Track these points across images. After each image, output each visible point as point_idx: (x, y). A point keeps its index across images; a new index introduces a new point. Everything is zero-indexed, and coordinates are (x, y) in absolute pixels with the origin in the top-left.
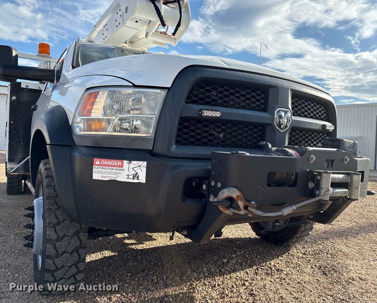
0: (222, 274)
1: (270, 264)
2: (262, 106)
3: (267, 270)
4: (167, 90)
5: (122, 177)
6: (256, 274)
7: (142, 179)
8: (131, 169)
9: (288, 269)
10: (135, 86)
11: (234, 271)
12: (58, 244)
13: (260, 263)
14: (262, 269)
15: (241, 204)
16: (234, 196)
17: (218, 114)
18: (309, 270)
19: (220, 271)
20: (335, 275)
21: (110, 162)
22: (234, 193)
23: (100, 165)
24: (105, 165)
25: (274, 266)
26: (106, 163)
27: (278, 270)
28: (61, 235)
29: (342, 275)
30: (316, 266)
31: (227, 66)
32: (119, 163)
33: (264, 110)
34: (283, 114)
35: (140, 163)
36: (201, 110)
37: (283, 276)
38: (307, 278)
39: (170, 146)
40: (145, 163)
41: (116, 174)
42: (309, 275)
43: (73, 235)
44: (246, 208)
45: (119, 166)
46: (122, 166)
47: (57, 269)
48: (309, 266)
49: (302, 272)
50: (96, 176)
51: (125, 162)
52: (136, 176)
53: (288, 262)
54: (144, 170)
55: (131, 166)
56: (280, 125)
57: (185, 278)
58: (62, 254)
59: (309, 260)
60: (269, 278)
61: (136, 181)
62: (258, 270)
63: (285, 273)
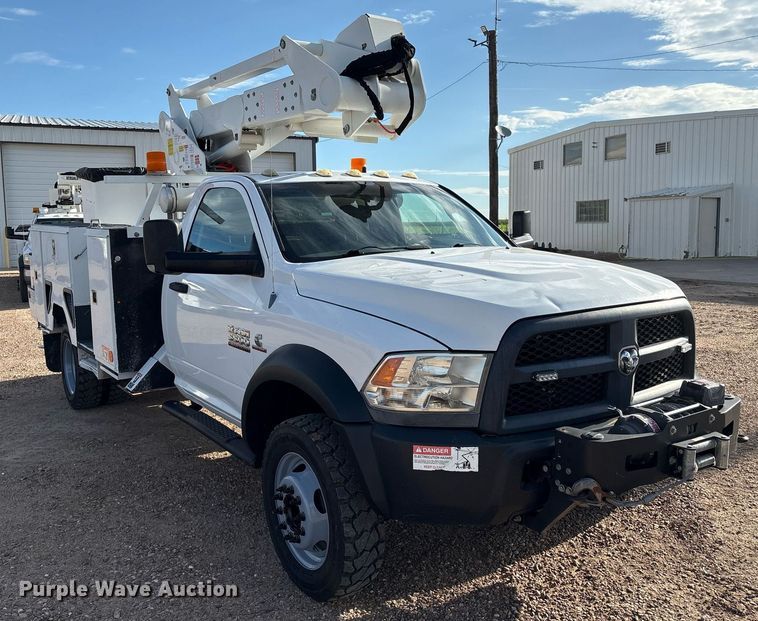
0: (539, 551)
1: (600, 527)
2: (602, 348)
3: (599, 538)
4: (492, 355)
5: (451, 467)
6: (586, 545)
7: (475, 467)
8: (460, 456)
9: (627, 533)
10: (451, 351)
11: (554, 543)
12: (357, 542)
13: (586, 527)
14: (591, 536)
15: (599, 496)
16: (592, 488)
17: (554, 377)
18: (657, 533)
19: (534, 545)
20: (695, 537)
21: (434, 450)
22: (590, 484)
23: (422, 453)
24: (429, 453)
25: (608, 530)
26: (429, 450)
27: (614, 537)
28: (359, 530)
29: (705, 537)
30: (666, 524)
31: (560, 311)
32: (446, 450)
33: (604, 352)
34: (628, 355)
35: (471, 449)
36: (535, 374)
37: (624, 546)
38: (657, 546)
39: (500, 422)
40: (477, 449)
41: (442, 463)
42: (659, 540)
43: (372, 528)
44: (604, 499)
45: (446, 454)
46: (450, 454)
47: (356, 571)
48: (657, 526)
49: (649, 537)
50: (417, 466)
51: (453, 449)
52: (467, 464)
53: (626, 521)
54: (476, 457)
55: (461, 453)
56: (625, 368)
57: (490, 561)
58: (362, 553)
59: (656, 515)
60: (604, 551)
61: (467, 470)
62: (587, 540)
63: (625, 540)
